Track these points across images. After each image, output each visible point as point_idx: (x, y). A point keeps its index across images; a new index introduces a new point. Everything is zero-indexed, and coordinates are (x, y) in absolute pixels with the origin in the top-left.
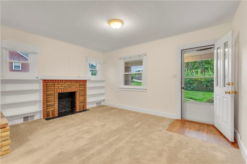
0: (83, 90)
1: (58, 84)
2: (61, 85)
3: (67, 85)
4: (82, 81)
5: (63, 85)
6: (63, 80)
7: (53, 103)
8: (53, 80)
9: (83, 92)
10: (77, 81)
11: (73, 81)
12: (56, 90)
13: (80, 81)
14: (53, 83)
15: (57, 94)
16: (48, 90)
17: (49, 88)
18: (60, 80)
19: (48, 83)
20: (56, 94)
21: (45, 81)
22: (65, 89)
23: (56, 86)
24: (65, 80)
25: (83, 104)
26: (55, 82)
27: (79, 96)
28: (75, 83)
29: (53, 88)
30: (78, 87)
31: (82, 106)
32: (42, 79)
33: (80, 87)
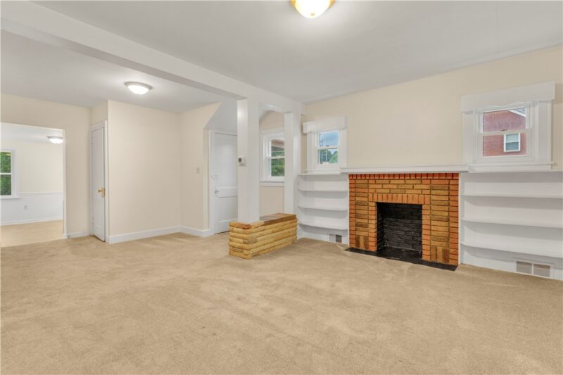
0: (443, 203)
1: (375, 184)
2: (380, 186)
3: (395, 187)
4: (440, 175)
5: (385, 186)
6: (384, 175)
7: (366, 221)
8: (365, 175)
9: (446, 208)
10: (422, 175)
11: (410, 175)
12: (371, 195)
13: (433, 175)
14: (366, 181)
15: (374, 204)
16: (358, 194)
17: (360, 190)
18: (379, 175)
19: (357, 181)
20: (371, 204)
21: (352, 176)
22: (390, 195)
23: (371, 186)
24: (389, 175)
25: (444, 244)
26: (368, 178)
27: (431, 220)
28: (419, 182)
29: (366, 190)
30: (428, 192)
31: (440, 249)
32: (346, 173)
33: (433, 192)
